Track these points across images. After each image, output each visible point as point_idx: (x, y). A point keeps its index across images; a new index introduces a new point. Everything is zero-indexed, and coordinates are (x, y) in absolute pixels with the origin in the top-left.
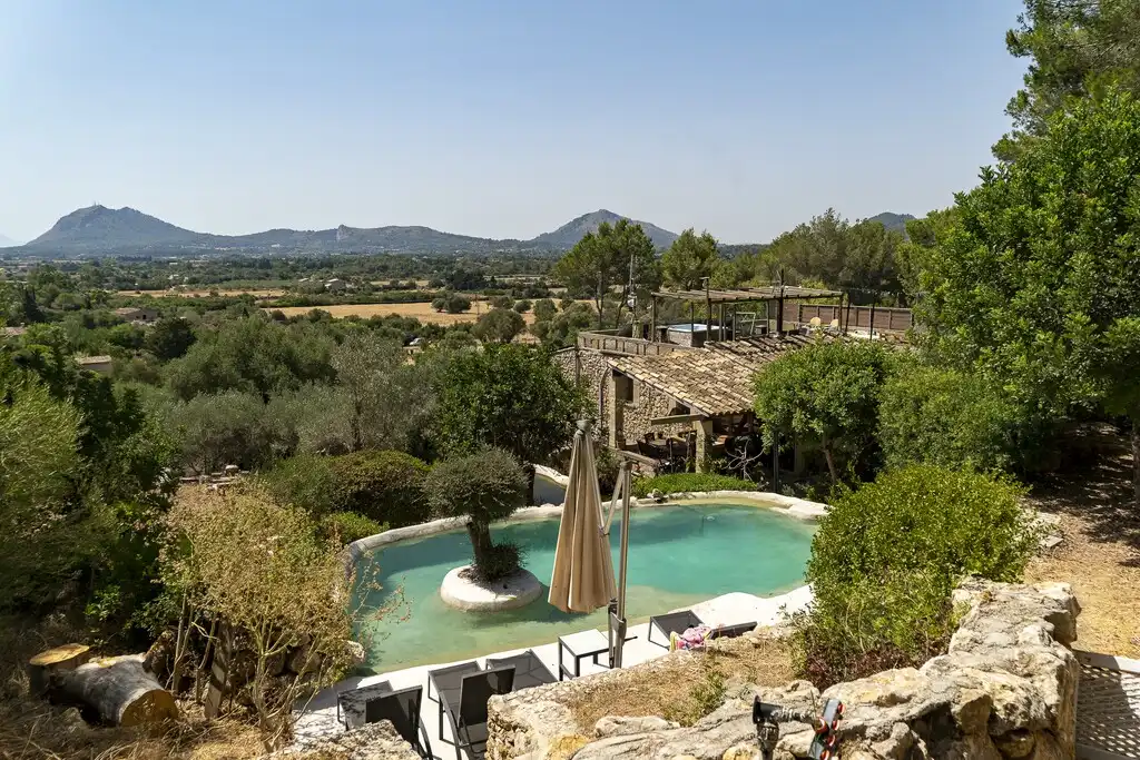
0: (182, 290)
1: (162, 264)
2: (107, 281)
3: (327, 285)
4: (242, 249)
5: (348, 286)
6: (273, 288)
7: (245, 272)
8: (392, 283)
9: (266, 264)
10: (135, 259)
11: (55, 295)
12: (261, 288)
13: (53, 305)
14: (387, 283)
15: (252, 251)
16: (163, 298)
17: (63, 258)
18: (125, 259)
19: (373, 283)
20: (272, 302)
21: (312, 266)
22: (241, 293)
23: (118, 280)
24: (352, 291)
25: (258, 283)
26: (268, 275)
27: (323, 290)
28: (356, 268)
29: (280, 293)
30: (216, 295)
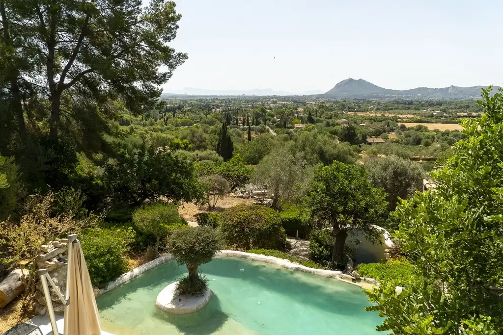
0: (371, 113)
1: (369, 102)
2: (346, 108)
3: (434, 114)
4: (404, 96)
5: (445, 114)
6: (410, 114)
7: (400, 106)
8: (468, 114)
9: (411, 103)
10: (360, 100)
11: (323, 112)
12: (405, 114)
13: (322, 117)
14: (466, 114)
15: (408, 97)
16: (361, 116)
17: (335, 99)
18: (356, 99)
19: (458, 114)
20: (405, 120)
21: (431, 104)
22: (394, 115)
23: (349, 108)
24: (446, 117)
25: (403, 111)
26: (409, 108)
27: (432, 116)
28: (453, 106)
29: (411, 116)
30: (384, 116)
